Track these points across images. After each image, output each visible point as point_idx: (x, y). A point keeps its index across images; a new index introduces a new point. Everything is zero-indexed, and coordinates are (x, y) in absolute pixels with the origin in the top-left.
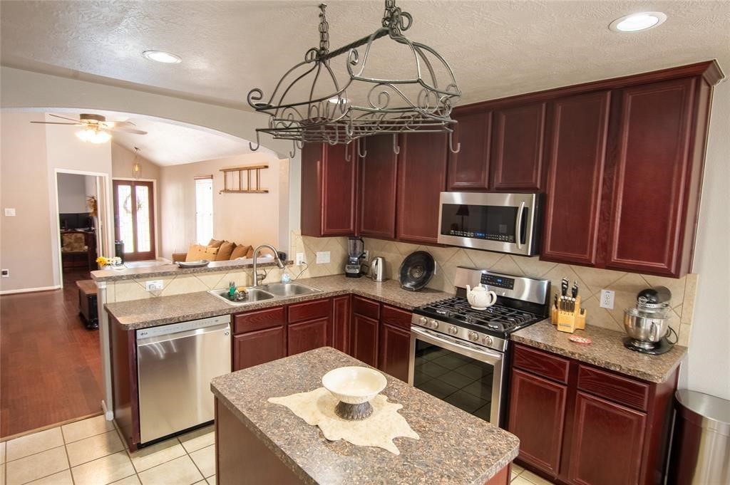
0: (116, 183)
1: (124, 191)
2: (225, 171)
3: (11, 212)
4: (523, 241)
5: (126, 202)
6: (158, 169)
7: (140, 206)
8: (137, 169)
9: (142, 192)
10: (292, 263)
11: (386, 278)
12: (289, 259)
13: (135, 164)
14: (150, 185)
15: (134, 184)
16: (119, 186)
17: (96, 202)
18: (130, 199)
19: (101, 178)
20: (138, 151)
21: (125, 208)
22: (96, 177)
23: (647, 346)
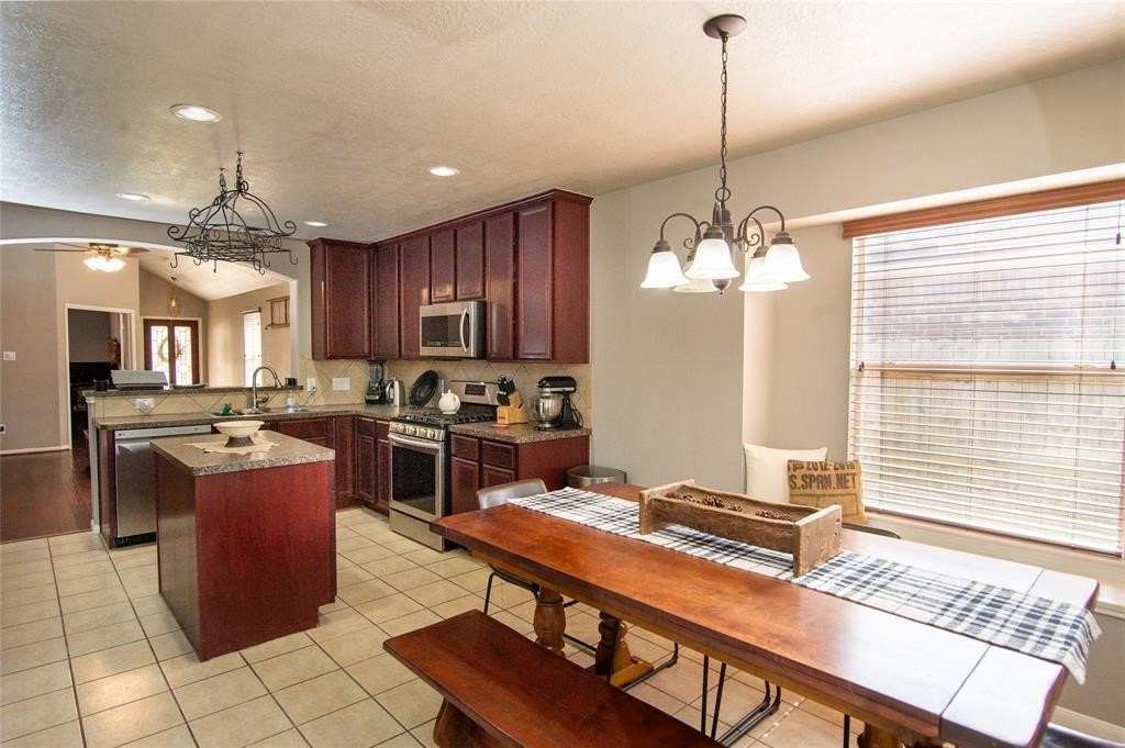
0: (148, 324)
1: (159, 334)
2: (273, 302)
3: (12, 355)
4: (467, 345)
5: (161, 347)
6: (203, 304)
7: (180, 353)
8: (174, 304)
9: (183, 335)
10: (302, 388)
11: (403, 404)
12: (299, 384)
13: (172, 299)
14: (193, 325)
15: (171, 325)
16: (153, 327)
17: (119, 345)
18: (167, 343)
19: (125, 315)
20: (176, 282)
21: (161, 355)
22: (118, 314)
23: (547, 425)
